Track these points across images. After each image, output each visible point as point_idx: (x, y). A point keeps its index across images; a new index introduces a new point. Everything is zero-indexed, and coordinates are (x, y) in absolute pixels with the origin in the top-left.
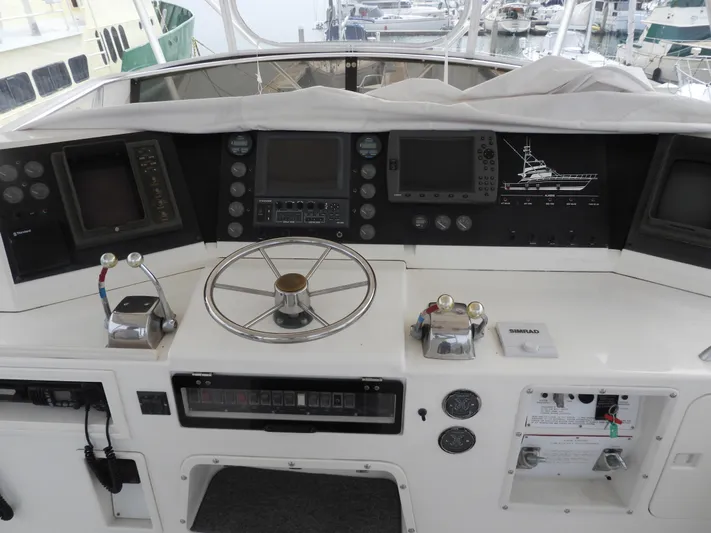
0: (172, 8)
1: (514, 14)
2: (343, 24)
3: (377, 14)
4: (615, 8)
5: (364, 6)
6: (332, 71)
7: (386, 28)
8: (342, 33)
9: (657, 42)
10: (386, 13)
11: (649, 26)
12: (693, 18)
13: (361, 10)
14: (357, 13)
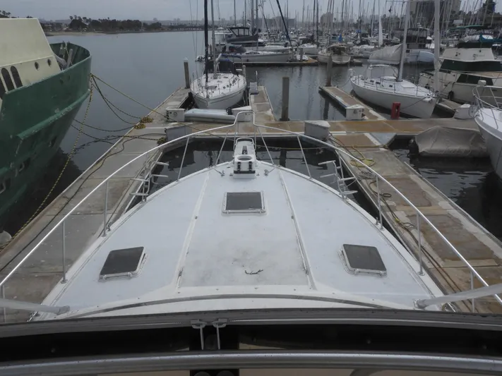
0: (77, 48)
1: (338, 51)
2: (217, 59)
3: (241, 51)
4: (408, 47)
5: (232, 45)
6: (208, 97)
7: (248, 61)
8: (216, 66)
9: (449, 72)
10: (248, 50)
11: (442, 61)
12: (475, 55)
13: (230, 48)
14: (227, 50)
